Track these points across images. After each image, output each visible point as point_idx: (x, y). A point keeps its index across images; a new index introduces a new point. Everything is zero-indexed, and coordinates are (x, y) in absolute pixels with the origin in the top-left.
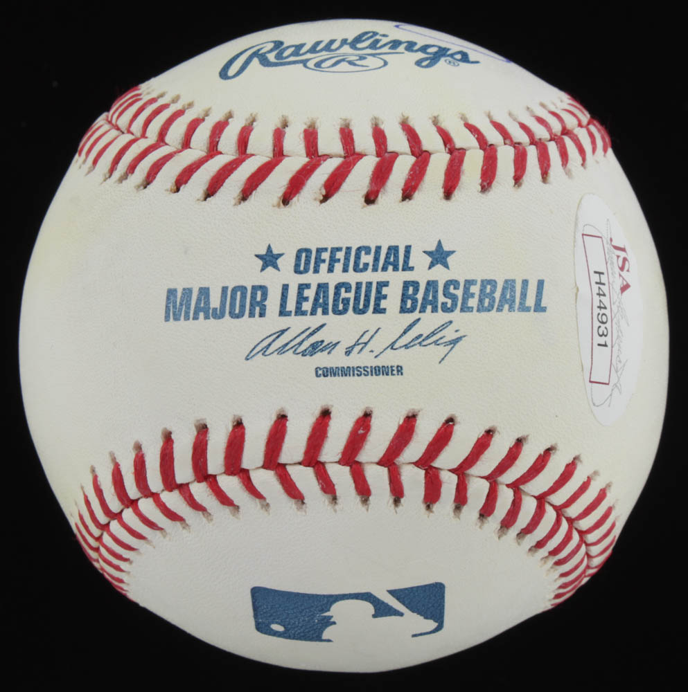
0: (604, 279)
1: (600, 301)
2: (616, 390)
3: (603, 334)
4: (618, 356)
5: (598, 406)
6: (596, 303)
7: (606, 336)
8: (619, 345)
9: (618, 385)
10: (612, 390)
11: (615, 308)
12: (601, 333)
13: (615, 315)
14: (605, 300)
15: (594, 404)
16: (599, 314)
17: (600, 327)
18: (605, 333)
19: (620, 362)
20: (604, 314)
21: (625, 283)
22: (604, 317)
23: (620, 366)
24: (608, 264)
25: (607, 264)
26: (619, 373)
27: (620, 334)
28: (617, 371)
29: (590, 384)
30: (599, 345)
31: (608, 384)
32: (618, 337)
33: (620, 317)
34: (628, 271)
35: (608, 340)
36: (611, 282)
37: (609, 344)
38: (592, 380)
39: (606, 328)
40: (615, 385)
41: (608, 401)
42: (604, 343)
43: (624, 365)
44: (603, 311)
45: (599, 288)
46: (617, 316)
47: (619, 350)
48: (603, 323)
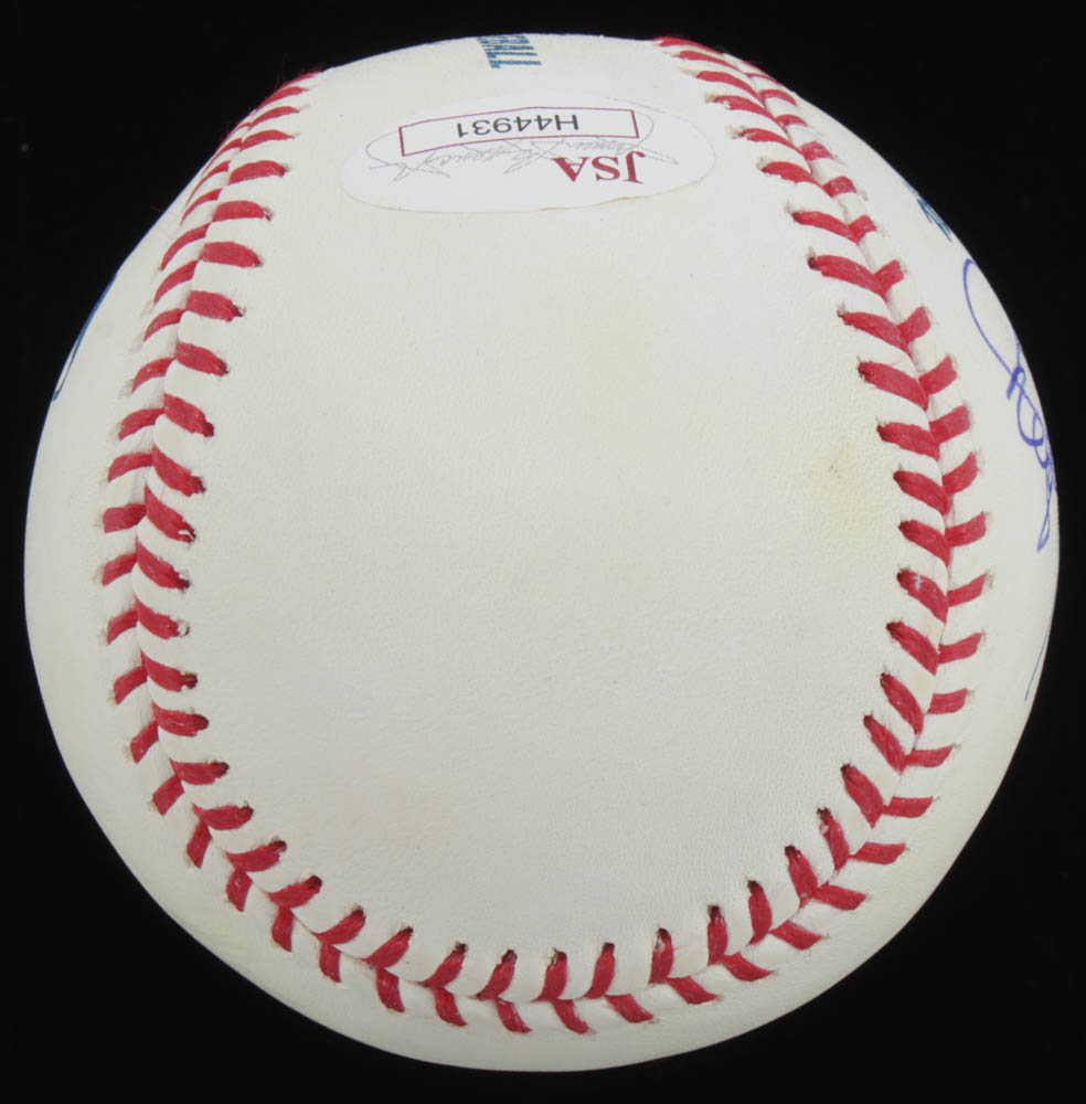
0: (568, 129)
1: (529, 121)
2: (398, 170)
3: (477, 129)
4: (450, 157)
5: (367, 152)
6: (524, 116)
7: (476, 132)
8: (467, 156)
9: (407, 171)
10: (397, 164)
11: (525, 144)
12: (478, 125)
13: (514, 145)
14: (533, 128)
15: (368, 146)
16: (508, 120)
17: (487, 122)
18: (479, 131)
19: (443, 163)
20: (510, 128)
21: (575, 169)
22: (506, 128)
23: (436, 164)
24: (594, 139)
25: (597, 136)
26: (425, 167)
27: (487, 155)
28: (426, 162)
29: (397, 129)
30: (459, 126)
31: (403, 154)
32: (482, 153)
33: (513, 155)
34: (598, 177)
35: (471, 136)
36: (567, 140)
37: (465, 139)
38: (403, 130)
39: (488, 131)
40: (405, 166)
41: (379, 164)
42: (463, 131)
43: (439, 173)
44: (515, 126)
45: (550, 121)
46: (514, 148)
47: (460, 157)
48: (496, 126)
